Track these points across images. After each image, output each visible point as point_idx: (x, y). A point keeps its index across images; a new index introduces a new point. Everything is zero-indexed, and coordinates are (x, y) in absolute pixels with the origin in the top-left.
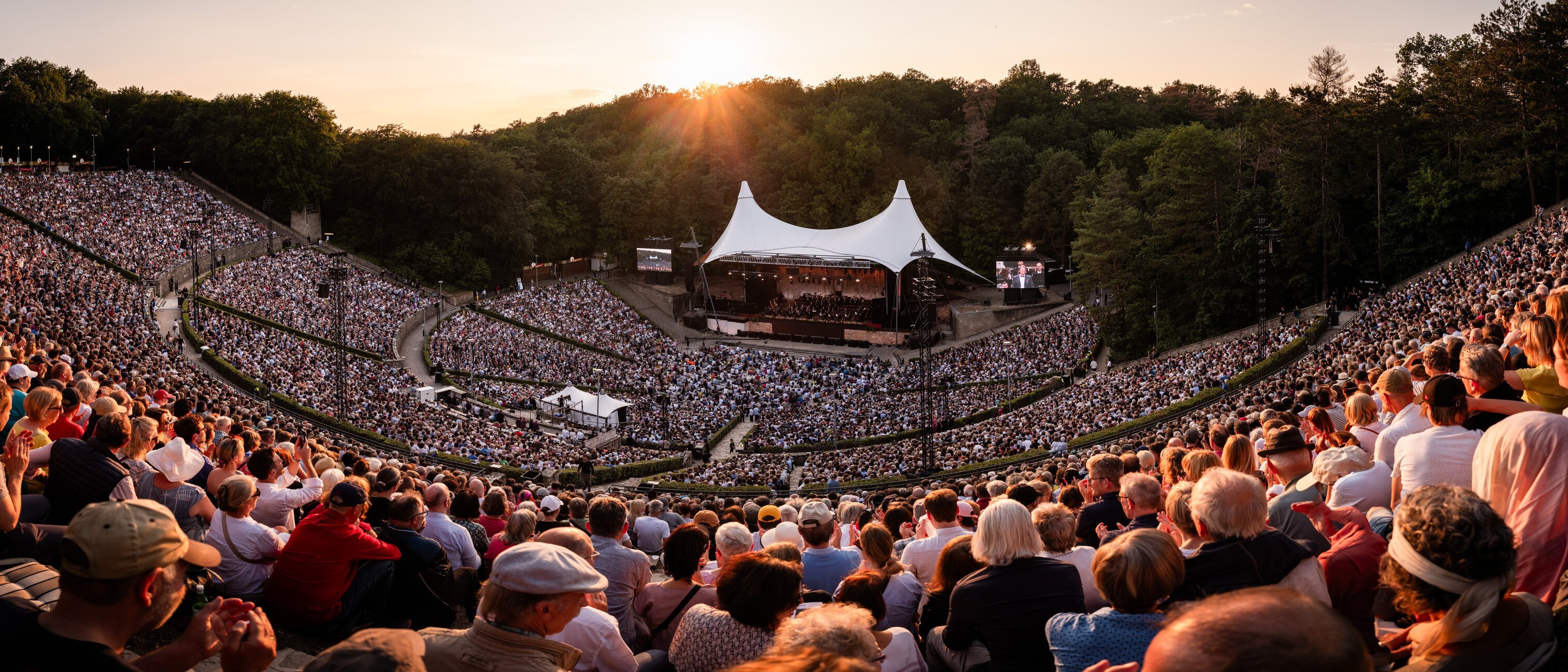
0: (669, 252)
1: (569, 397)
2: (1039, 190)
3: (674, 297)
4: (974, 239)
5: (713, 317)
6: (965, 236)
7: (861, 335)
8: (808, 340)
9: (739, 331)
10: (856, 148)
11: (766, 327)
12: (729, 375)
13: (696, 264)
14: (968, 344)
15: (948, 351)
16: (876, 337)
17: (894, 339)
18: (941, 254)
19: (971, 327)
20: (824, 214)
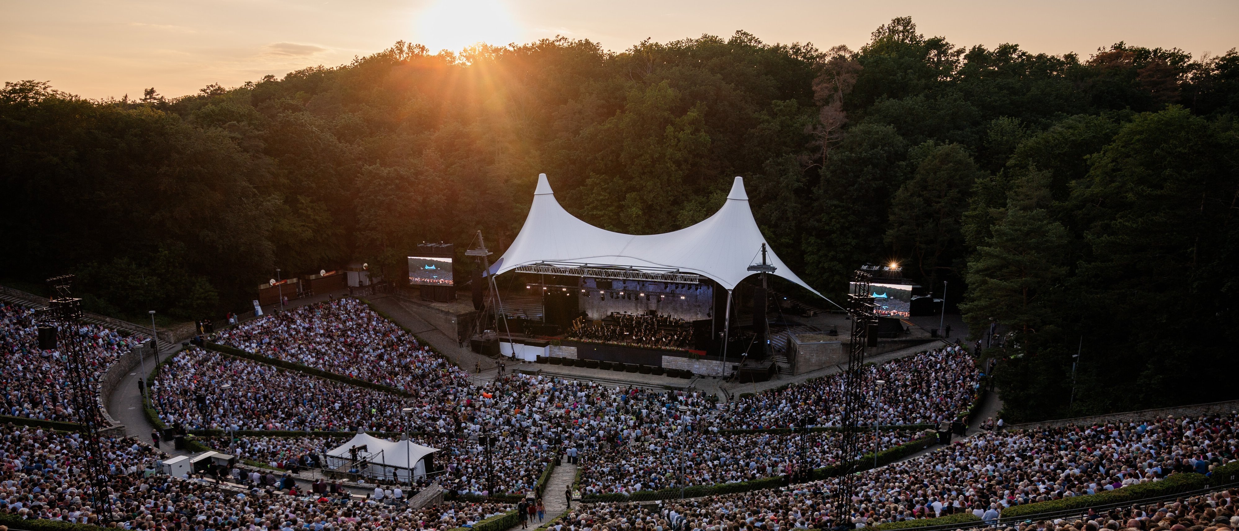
0: (449, 260)
1: (365, 448)
2: (912, 195)
3: (458, 316)
4: (821, 253)
5: (508, 341)
6: (810, 249)
7: (681, 363)
8: (619, 368)
9: (538, 357)
10: (681, 135)
11: (570, 352)
12: (534, 409)
13: (485, 274)
14: (809, 381)
15: (785, 388)
16: (699, 367)
17: (720, 370)
18: (783, 271)
19: (814, 361)
20: (638, 216)
